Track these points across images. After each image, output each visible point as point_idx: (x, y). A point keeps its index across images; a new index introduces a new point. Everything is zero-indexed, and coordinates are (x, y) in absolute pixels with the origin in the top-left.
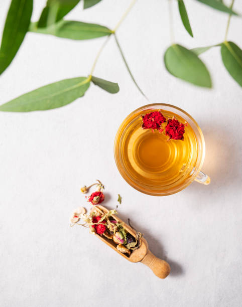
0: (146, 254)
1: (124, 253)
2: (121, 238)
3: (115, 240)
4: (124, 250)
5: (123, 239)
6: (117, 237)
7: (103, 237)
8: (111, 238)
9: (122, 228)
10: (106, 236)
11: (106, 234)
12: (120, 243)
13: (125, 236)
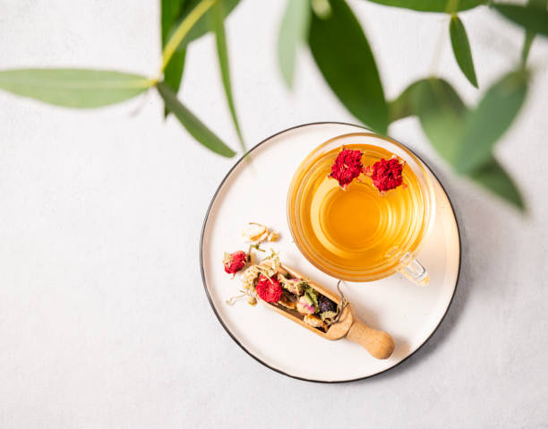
0: (353, 323)
1: (317, 328)
2: (310, 304)
3: (300, 308)
4: (316, 322)
5: (313, 305)
6: (303, 304)
7: (280, 307)
8: (292, 308)
9: (309, 287)
10: (284, 305)
11: (284, 301)
12: (310, 312)
13: (315, 300)
